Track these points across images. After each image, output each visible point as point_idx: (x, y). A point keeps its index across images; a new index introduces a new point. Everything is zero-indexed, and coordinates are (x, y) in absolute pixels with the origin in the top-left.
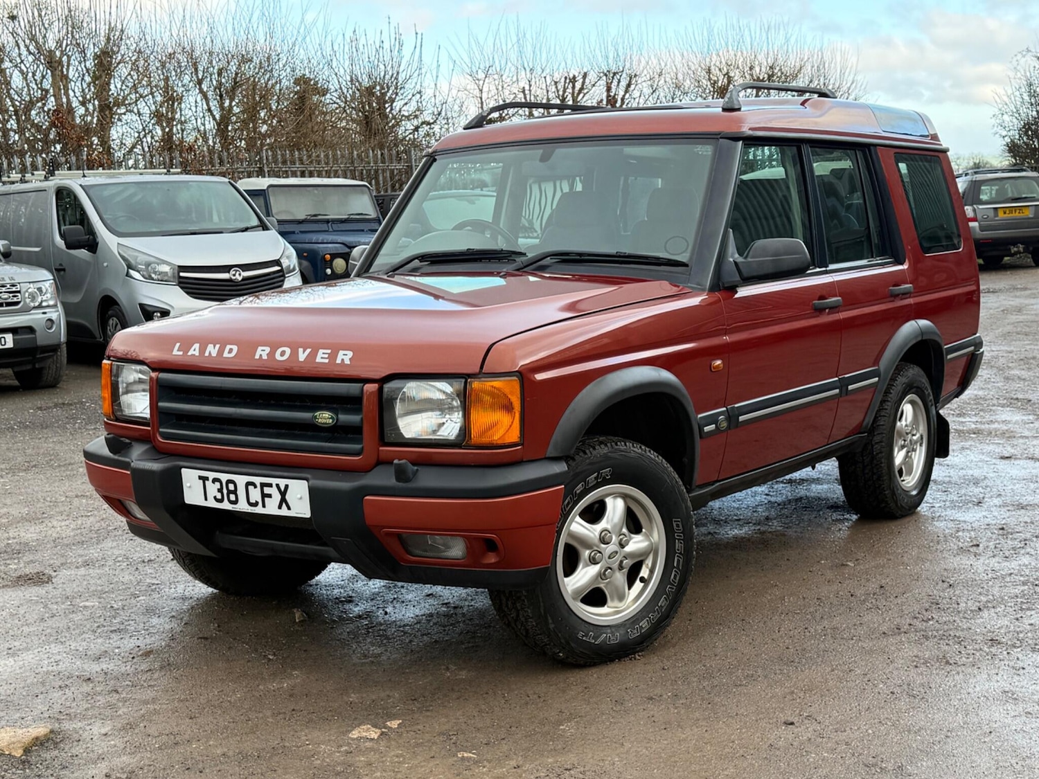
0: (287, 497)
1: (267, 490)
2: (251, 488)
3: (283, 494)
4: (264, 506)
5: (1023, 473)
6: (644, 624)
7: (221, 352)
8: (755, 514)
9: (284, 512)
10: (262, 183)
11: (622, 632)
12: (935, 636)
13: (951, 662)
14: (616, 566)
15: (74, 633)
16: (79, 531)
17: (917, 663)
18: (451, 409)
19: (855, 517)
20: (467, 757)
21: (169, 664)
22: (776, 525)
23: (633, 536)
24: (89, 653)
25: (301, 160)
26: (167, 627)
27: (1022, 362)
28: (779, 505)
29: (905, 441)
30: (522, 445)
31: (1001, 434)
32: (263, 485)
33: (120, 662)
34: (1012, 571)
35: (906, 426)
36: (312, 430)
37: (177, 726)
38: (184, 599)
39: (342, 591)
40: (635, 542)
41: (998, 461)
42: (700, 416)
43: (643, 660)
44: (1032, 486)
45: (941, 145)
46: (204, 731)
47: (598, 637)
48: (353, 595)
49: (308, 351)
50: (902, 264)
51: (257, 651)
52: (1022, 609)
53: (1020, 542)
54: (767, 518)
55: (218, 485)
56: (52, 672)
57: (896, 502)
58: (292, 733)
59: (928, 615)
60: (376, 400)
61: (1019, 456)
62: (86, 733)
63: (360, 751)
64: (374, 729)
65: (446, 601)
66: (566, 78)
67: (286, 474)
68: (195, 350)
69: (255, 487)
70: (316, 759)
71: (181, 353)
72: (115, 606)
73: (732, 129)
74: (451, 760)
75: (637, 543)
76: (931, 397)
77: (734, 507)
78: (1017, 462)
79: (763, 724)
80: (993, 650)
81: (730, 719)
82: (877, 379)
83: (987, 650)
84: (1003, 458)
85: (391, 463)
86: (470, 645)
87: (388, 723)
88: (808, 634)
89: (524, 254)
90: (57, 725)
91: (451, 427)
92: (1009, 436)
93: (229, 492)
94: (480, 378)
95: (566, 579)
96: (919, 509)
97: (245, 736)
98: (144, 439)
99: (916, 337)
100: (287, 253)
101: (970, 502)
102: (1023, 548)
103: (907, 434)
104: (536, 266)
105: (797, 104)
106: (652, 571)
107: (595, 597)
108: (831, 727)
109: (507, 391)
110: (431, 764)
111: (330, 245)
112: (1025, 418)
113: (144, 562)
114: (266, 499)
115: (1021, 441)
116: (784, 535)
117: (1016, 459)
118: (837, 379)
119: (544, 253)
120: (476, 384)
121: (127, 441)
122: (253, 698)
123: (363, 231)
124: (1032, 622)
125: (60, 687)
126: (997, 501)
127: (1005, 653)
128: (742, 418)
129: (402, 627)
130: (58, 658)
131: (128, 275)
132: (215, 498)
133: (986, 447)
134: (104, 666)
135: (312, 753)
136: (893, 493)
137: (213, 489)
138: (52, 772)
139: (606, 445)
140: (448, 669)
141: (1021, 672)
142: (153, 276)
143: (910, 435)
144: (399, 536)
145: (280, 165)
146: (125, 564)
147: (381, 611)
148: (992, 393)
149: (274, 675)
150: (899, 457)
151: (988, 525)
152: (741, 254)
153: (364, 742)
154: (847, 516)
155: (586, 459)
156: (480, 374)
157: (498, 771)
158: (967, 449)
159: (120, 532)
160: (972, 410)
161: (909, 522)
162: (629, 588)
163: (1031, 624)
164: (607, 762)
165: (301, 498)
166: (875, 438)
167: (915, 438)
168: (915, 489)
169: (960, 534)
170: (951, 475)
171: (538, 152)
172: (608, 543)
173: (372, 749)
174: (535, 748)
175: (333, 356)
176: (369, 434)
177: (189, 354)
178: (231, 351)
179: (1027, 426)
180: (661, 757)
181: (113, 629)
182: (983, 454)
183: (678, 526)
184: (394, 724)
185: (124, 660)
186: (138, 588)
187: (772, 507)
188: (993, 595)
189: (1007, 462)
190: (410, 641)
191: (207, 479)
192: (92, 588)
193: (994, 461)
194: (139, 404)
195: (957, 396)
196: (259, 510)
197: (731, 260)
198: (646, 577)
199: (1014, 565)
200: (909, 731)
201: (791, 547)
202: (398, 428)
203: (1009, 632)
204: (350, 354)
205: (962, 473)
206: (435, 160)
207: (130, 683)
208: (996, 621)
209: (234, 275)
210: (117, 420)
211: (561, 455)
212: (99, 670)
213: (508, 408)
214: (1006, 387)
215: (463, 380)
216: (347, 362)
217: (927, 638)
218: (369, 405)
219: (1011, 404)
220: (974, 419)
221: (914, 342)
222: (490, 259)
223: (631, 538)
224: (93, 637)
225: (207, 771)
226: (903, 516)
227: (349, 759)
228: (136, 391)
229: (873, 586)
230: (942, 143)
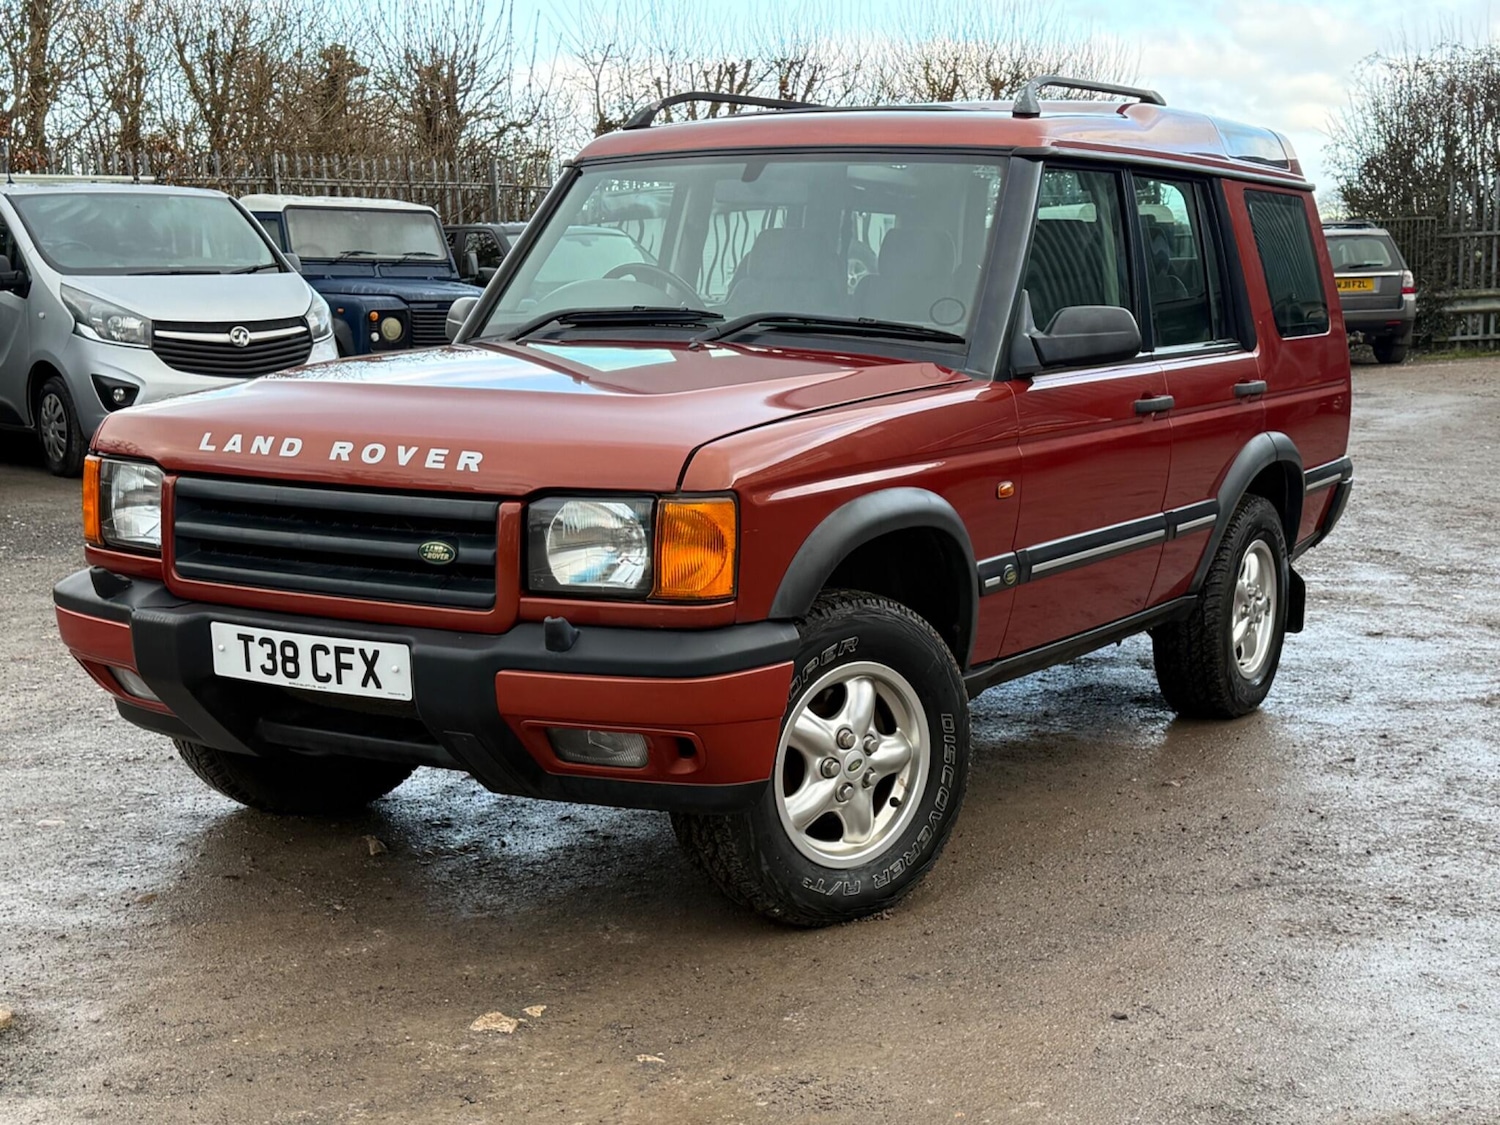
0: (376, 669)
1: (345, 658)
2: (320, 654)
3: (370, 664)
4: (339, 681)
5: (1402, 657)
6: (897, 867)
7: (276, 448)
8: (1028, 708)
9: (371, 691)
10: (277, 202)
11: (865, 877)
12: (1311, 892)
13: (1340, 929)
14: (858, 780)
15: (31, 866)
16: (23, 712)
17: (1292, 930)
18: (629, 543)
19: (1171, 716)
20: (651, 1062)
21: (183, 916)
22: (1059, 725)
23: (884, 737)
24: (58, 897)
25: (330, 170)
26: (175, 859)
27: (1380, 499)
28: (1060, 695)
29: (1246, 606)
30: (736, 599)
31: (1363, 600)
32: (339, 650)
33: (109, 912)
34: (1407, 798)
35: (1249, 585)
36: (419, 569)
37: (206, 1009)
38: (196, 817)
39: (434, 810)
40: (887, 747)
41: (1364, 639)
42: (979, 563)
43: (893, 920)
44: (1417, 676)
45: (1304, 180)
46: (247, 1019)
47: (832, 885)
48: (451, 816)
49: (414, 450)
50: (1250, 350)
51: (314, 897)
52: (1428, 854)
53: (1412, 755)
54: (1046, 715)
55: (268, 648)
56: (5, 924)
57: (1232, 695)
58: (382, 1023)
59: (1296, 860)
60: (516, 527)
61: (1393, 633)
62: (67, 1019)
63: (487, 1051)
64: (507, 1019)
65: (591, 828)
66: (720, 67)
67: (376, 634)
68: (234, 444)
69: (327, 652)
70: (424, 1063)
71: (212, 448)
72: (91, 826)
73: (1028, 144)
74: (628, 1067)
75: (889, 749)
76: (1284, 545)
77: (996, 698)
78: (1392, 641)
79: (1082, 1018)
80: (1397, 912)
81: (1033, 1010)
82: (1214, 516)
83: (1389, 913)
84: (1370, 634)
85: (539, 621)
86: (636, 894)
87: (527, 1010)
88: (1128, 885)
89: (720, 317)
90: (20, 1006)
91: (630, 571)
92: (1374, 603)
93: (286, 659)
94: (676, 498)
95: (787, 800)
96: (1261, 705)
97: (310, 1025)
98: (149, 576)
99: (1269, 456)
100: (315, 307)
101: (1332, 697)
102: (1417, 764)
103: (1250, 596)
104: (737, 335)
105: (1112, 112)
106: (908, 790)
107: (827, 827)
108: (1181, 1024)
109: (716, 517)
110: (599, 1071)
111: (378, 298)
112: (1395, 578)
113: (127, 760)
114: (343, 671)
115: (1393, 611)
116: (1074, 740)
117: (1389, 636)
118: (1162, 514)
119: (750, 317)
120: (670, 507)
121: (124, 578)
122: (317, 969)
123: (426, 278)
124: (1446, 872)
125: (20, 948)
126: (1371, 697)
127: (1415, 917)
128: (1036, 568)
129: (530, 865)
130: (12, 903)
131: (76, 331)
132: (263, 667)
133: (1345, 618)
134: (85, 918)
135: (417, 1053)
136: (1230, 682)
137: (260, 655)
138: (20, 1078)
139: (850, 603)
140: (606, 929)
141: (1442, 945)
142: (114, 334)
143: (1253, 599)
144: (545, 730)
145: (299, 177)
146: (99, 763)
147: (495, 841)
148: (1343, 541)
149: (344, 934)
150: (1238, 630)
151: (1363, 730)
152: (1040, 328)
153: (493, 1039)
154: (1161, 714)
155: (823, 622)
156: (677, 492)
157: (700, 1084)
158: (1318, 620)
159: (86, 715)
160: (1317, 564)
161: (1249, 724)
162: (876, 814)
163: (1446, 876)
164: (860, 1073)
165: (398, 671)
166: (1207, 602)
167: (1259, 603)
168: (1257, 677)
169: (1325, 742)
170: (1301, 656)
171: (740, 166)
172: (849, 748)
173: (506, 1049)
174: (750, 1050)
175: (451, 460)
176: (505, 578)
177: (226, 449)
178: (292, 449)
179: (1398, 589)
180: (938, 1066)
181: (92, 860)
182: (1342, 628)
183: (948, 723)
184: (536, 1011)
185: (114, 909)
186: (123, 799)
187: (1052, 699)
188: (1385, 833)
189: (1377, 640)
190: (546, 887)
191: (251, 638)
192: (53, 799)
193: (1359, 638)
194: (144, 524)
195: (1313, 545)
196: (332, 687)
197: (1027, 335)
198: (900, 798)
199: (1407, 789)
200: (1295, 1031)
201: (1086, 757)
202: (549, 570)
203: (1416, 887)
204: (478, 457)
205: (1316, 654)
206: (580, 173)
207: (126, 944)
208: (1392, 870)
209: (237, 337)
210: (107, 546)
211: (791, 616)
212: (76, 922)
213: (717, 543)
214: (1362, 534)
215: (651, 501)
216: (474, 468)
217: (1300, 894)
218: (506, 535)
219: (1371, 557)
220: (1323, 578)
221: (1266, 464)
222: (667, 322)
223: (881, 741)
224: (61, 873)
225: (260, 1078)
226: (1240, 716)
227: (475, 1063)
228: (140, 504)
229: (1211, 817)
230: (1304, 177)
